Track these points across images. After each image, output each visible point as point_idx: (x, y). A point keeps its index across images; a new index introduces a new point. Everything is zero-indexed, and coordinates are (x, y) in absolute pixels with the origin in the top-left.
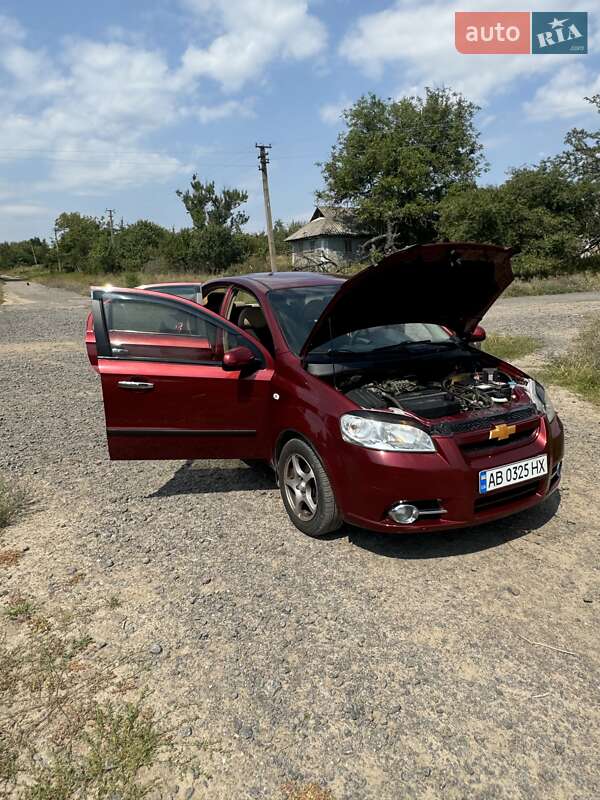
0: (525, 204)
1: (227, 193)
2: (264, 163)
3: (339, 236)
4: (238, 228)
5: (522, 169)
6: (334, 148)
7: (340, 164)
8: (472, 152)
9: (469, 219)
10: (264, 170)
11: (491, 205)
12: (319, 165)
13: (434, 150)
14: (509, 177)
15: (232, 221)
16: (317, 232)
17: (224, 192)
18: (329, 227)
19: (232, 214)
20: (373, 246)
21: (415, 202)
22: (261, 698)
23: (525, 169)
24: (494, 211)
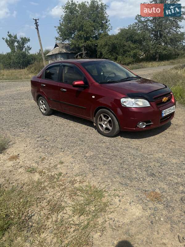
0: (125, 40)
1: (22, 39)
2: (37, 26)
3: (65, 53)
4: (28, 52)
5: (123, 28)
6: (60, 21)
7: (62, 27)
8: (106, 22)
9: (108, 46)
10: (37, 29)
11: (115, 41)
12: (55, 27)
13: (94, 21)
14: (119, 31)
15: (25, 49)
16: (57, 52)
17: (21, 38)
18: (61, 50)
19: (25, 46)
20: (79, 56)
21: (90, 40)
22: (123, 177)
23: (124, 28)
24: (116, 43)
